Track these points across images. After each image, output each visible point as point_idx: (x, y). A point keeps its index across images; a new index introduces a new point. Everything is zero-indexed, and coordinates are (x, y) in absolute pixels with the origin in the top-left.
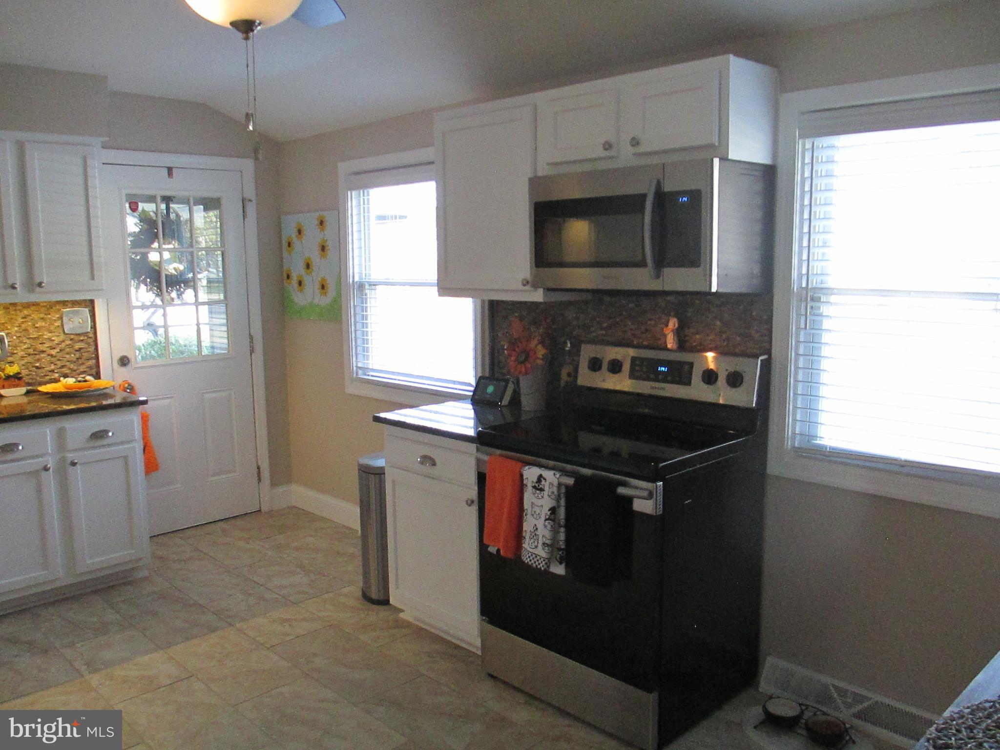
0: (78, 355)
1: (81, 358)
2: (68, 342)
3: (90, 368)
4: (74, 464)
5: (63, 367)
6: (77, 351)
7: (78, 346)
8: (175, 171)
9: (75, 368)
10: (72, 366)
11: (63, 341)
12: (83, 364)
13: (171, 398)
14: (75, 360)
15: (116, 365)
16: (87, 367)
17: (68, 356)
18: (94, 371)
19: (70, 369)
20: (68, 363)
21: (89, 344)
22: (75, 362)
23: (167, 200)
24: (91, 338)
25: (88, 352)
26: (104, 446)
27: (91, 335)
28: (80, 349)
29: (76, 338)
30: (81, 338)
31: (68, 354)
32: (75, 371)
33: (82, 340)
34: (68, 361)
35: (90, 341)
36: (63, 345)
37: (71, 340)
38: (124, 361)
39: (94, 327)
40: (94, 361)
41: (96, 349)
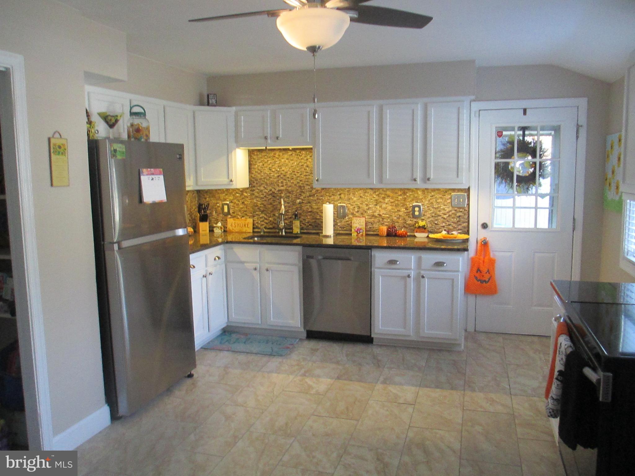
0: (458, 219)
1: (460, 222)
2: (453, 212)
3: (464, 227)
4: (423, 277)
5: (449, 225)
6: (457, 217)
7: (458, 214)
8: (528, 111)
9: (456, 226)
10: (454, 225)
11: (451, 211)
12: (460, 225)
13: (512, 252)
14: (456, 222)
15: (480, 227)
16: (463, 227)
17: (452, 220)
18: (466, 230)
19: (453, 226)
20: (452, 224)
21: (465, 214)
22: (456, 223)
23: (524, 129)
24: (467, 210)
25: (463, 218)
26: (439, 271)
27: (467, 209)
28: (460, 216)
29: (458, 210)
30: (461, 210)
31: (453, 218)
32: (456, 228)
33: (461, 211)
34: (452, 222)
35: (466, 212)
36: (451, 213)
37: (455, 210)
38: (485, 226)
39: (468, 205)
40: (467, 224)
41: (469, 217)
